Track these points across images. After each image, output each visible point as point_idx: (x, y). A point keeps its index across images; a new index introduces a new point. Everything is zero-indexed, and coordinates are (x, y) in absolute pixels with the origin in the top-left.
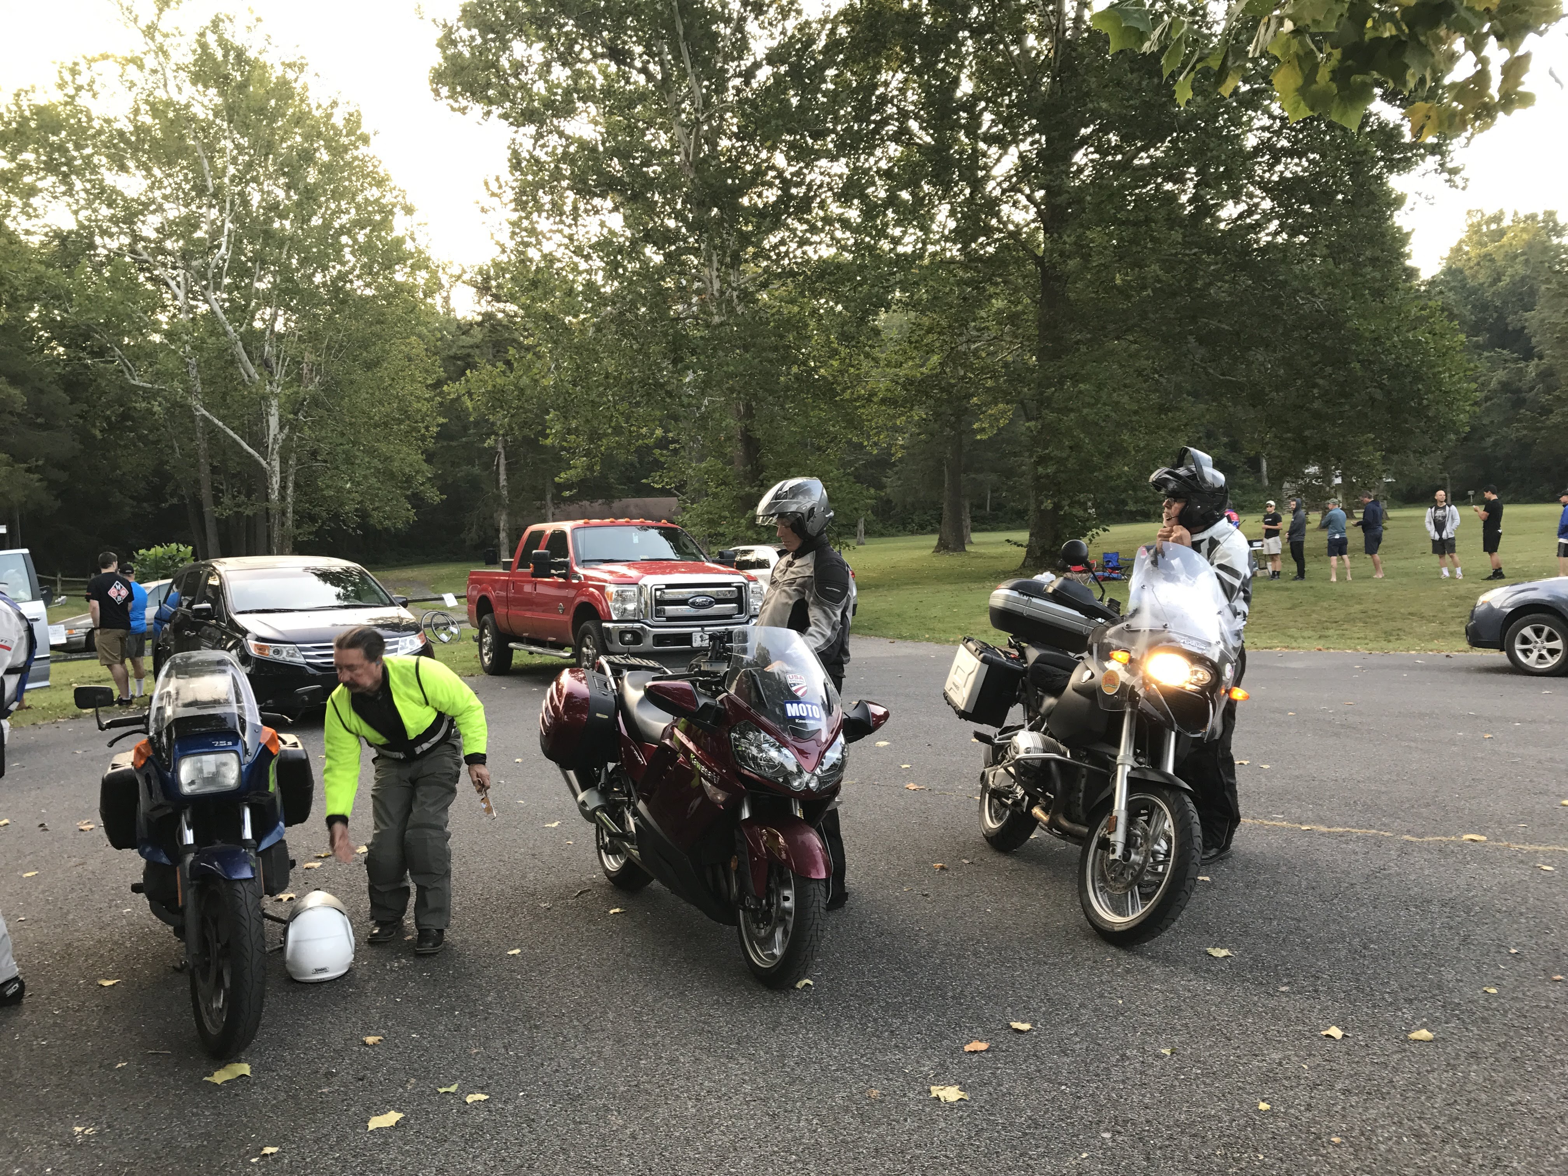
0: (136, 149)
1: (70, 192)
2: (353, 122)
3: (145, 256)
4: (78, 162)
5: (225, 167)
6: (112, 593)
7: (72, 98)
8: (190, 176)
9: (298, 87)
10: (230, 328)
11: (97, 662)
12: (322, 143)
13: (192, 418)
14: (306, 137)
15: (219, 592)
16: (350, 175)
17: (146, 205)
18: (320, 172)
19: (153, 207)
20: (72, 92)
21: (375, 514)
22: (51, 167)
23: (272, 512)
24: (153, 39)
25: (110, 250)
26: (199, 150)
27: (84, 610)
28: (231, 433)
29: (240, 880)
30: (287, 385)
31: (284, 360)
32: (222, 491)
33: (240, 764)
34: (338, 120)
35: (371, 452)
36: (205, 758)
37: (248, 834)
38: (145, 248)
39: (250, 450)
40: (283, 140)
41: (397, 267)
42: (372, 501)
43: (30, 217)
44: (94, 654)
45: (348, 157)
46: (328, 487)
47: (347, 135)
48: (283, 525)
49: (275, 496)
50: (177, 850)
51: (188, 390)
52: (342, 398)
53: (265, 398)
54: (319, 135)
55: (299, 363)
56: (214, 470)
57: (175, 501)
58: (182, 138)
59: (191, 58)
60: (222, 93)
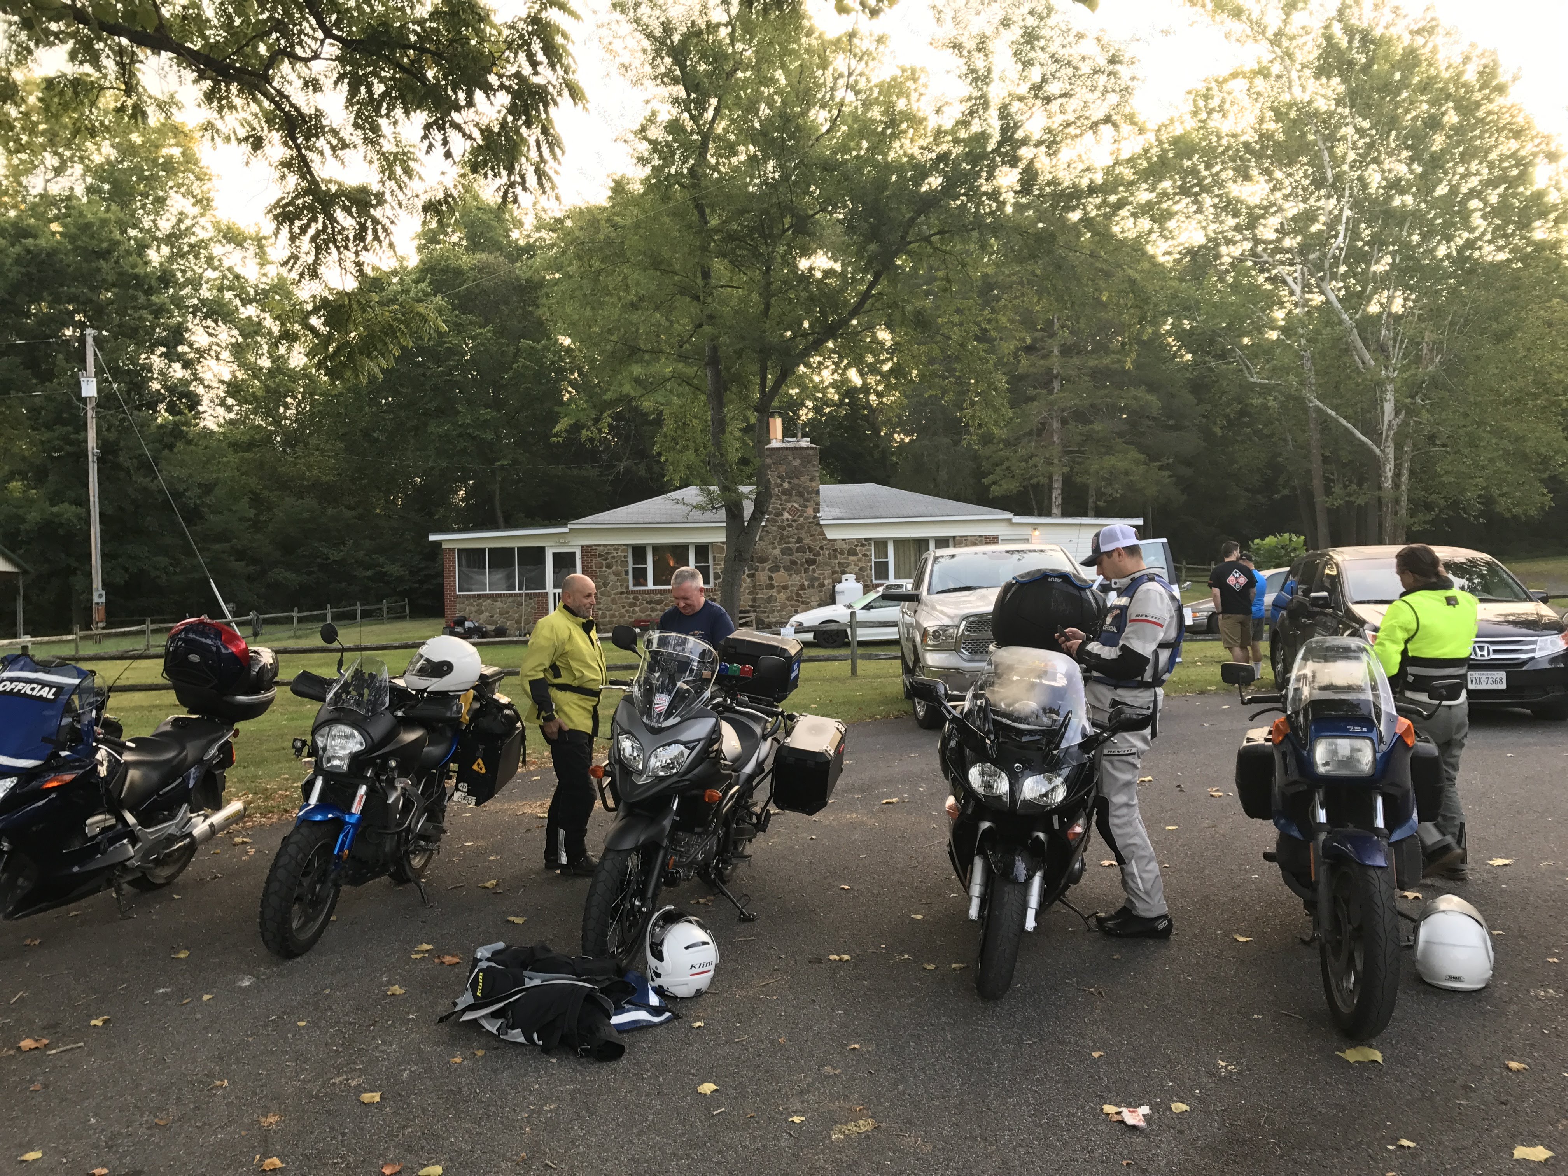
0: (1259, 156)
1: (1200, 210)
2: (1487, 76)
3: (1266, 257)
4: (1208, 180)
5: (1346, 154)
6: (1231, 580)
7: (1204, 121)
8: (1310, 170)
9: (1425, 53)
10: (1345, 317)
11: (1221, 644)
12: (1451, 104)
13: (1306, 409)
14: (1432, 103)
15: (1335, 583)
16: (1483, 132)
17: (1266, 209)
18: (1448, 137)
19: (1274, 209)
20: (1204, 116)
21: (1502, 500)
22: (1184, 191)
23: (1384, 501)
24: (1279, 46)
25: (1234, 258)
26: (1320, 143)
27: (1205, 595)
28: (1344, 422)
29: (1374, 867)
30: (1403, 369)
31: (1402, 342)
32: (1333, 481)
33: (1375, 752)
34: (1470, 76)
35: (1500, 433)
36: (1340, 741)
37: (1380, 822)
38: (1265, 250)
39: (1364, 438)
40: (1407, 111)
41: (1537, 224)
42: (1500, 486)
43: (1166, 238)
44: (1216, 636)
45: (1480, 114)
46: (1447, 473)
47: (1480, 90)
48: (1396, 513)
49: (1388, 484)
50: (1310, 827)
51: (1302, 383)
52: (1467, 376)
53: (1380, 384)
54: (1448, 97)
55: (1418, 343)
56: (1326, 460)
57: (1287, 492)
58: (1304, 135)
59: (1317, 53)
60: (1345, 80)
